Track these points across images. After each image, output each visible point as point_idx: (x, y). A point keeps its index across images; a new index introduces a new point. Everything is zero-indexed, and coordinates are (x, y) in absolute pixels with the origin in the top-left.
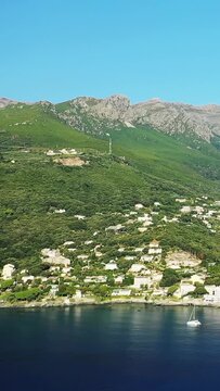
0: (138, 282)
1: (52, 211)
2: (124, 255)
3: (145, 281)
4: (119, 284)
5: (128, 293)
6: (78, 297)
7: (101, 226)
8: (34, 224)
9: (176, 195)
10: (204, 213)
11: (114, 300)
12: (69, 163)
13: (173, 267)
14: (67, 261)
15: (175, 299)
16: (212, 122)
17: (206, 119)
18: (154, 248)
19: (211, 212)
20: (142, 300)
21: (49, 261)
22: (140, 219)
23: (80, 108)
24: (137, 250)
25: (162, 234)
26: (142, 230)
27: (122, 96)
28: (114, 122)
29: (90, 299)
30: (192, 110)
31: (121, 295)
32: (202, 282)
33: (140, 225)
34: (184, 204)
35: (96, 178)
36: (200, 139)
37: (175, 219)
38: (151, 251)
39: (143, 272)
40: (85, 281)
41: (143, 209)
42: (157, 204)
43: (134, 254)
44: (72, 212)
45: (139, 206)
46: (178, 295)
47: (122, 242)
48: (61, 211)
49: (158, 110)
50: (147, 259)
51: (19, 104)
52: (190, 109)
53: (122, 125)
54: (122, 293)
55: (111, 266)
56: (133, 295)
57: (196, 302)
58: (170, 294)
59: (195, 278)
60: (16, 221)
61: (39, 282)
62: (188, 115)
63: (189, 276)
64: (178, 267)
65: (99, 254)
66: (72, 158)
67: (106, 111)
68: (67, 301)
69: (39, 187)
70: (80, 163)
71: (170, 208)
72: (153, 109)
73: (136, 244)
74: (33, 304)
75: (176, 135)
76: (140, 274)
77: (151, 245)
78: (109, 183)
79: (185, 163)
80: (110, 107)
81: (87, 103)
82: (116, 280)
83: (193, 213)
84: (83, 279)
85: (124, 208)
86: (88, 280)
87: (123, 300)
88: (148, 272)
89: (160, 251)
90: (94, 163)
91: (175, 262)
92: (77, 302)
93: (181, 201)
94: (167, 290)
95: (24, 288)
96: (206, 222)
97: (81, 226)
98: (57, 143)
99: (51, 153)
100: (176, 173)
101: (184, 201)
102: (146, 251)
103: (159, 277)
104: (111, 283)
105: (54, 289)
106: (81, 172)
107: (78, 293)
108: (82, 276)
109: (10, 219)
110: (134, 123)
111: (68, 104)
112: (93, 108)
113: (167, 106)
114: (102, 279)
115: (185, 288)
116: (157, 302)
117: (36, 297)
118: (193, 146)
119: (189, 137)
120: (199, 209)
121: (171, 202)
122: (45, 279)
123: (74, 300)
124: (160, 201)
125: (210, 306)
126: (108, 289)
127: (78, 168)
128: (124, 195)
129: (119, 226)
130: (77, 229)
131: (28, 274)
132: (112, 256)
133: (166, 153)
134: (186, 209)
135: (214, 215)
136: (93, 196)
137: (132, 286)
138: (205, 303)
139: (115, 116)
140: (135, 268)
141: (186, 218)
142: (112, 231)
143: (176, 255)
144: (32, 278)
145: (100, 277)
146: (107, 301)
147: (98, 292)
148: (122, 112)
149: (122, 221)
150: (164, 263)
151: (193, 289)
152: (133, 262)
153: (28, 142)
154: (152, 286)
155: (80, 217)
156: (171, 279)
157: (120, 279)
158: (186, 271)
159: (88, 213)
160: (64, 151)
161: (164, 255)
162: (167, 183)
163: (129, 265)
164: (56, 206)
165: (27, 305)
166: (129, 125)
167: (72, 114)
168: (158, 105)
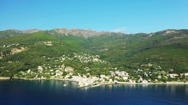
0: (57, 74)
1: (42, 57)
2: (55, 68)
3: (59, 74)
4: (53, 75)
5: (54, 77)
7: (53, 61)
8: (37, 60)
10: (80, 57)
11: (51, 79)
12: (49, 45)
14: (42, 69)
15: (65, 79)
16: (88, 34)
17: (87, 33)
18: (63, 66)
19: (82, 57)
20: (57, 79)
21: (38, 69)
23: (55, 31)
25: (66, 62)
27: (65, 28)
28: (63, 34)
29: (45, 78)
30: (83, 31)
31: (52, 78)
32: (72, 75)
33: (62, 60)
35: (55, 49)
36: (85, 38)
37: (72, 59)
38: (62, 67)
40: (45, 74)
41: (65, 56)
42: (69, 55)
43: (58, 67)
44: (47, 57)
45: (64, 55)
47: (56, 64)
48: (45, 57)
50: (60, 69)
51: (41, 31)
52: (83, 30)
53: (65, 35)
54: (53, 77)
55: (52, 70)
56: (55, 78)
57: (70, 80)
58: (63, 78)
59: (70, 74)
60: (33, 59)
61: (34, 74)
62: (82, 32)
63: (69, 73)
65: (50, 67)
66: (49, 44)
67: (61, 32)
68: (39, 79)
69: (40, 51)
70: (51, 45)
71: (72, 56)
72: (73, 31)
73: (59, 65)
74: (32, 79)
75: (79, 37)
76: (58, 72)
77: (62, 65)
78: (58, 50)
79: (80, 44)
80: (62, 31)
81: (57, 30)
82: (52, 74)
83: (77, 57)
84: (44, 73)
85: (60, 56)
86: (46, 74)
87: (53, 79)
88: (60, 72)
90: (54, 45)
91: (67, 70)
92: (42, 79)
93: (75, 54)
95: (31, 75)
96: (80, 60)
97: (49, 60)
98: (47, 40)
99: (45, 43)
100: (77, 47)
101: (76, 54)
102: (61, 67)
103: (62, 73)
104: (51, 75)
105: (37, 75)
106: (51, 47)
107: (42, 77)
109: (32, 59)
110: (68, 34)
111: (52, 30)
113: (77, 30)
114: (49, 73)
115: (67, 76)
116: (61, 80)
117: (32, 77)
118: (83, 40)
119: (82, 38)
120: (79, 56)
121: (72, 54)
122: (36, 73)
124: (70, 54)
125: (73, 81)
126: (50, 76)
127: (50, 46)
128: (61, 53)
129: (57, 61)
130: (47, 61)
131: (32, 72)
132: (53, 68)
133: (75, 42)
134: (76, 56)
135: (83, 58)
136: (53, 53)
137: (55, 75)
138: (72, 80)
139: (63, 33)
140: (57, 71)
141: (75, 59)
142: (55, 62)
143: (68, 68)
144: (33, 73)
145: (48, 73)
146: (49, 79)
147: (48, 77)
148: (65, 32)
149: (58, 59)
150: (64, 70)
151: (69, 76)
152: (57, 69)
153: (41, 40)
154: (60, 76)
155: (49, 58)
156: (65, 74)
157: (53, 74)
158: (69, 72)
159: (51, 57)
160: (48, 42)
161: (65, 68)
162: (73, 49)
164: (43, 55)
165: (30, 79)
166: (67, 35)
167: (53, 33)
168: (75, 30)
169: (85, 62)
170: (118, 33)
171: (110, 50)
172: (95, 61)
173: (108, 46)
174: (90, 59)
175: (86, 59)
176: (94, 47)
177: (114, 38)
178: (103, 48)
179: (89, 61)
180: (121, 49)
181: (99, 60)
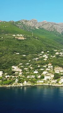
0: (46, 78)
2: (40, 68)
3: (48, 77)
4: (39, 78)
5: (43, 82)
6: (25, 83)
8: (9, 58)
9: (53, 49)
11: (38, 84)
12: (20, 38)
13: (57, 72)
14: (21, 70)
15: (59, 84)
16: (62, 28)
17: (60, 27)
20: (48, 84)
21: (14, 70)
22: (44, 56)
23: (23, 23)
24: (44, 66)
25: (52, 61)
26: (45, 60)
27: (35, 19)
28: (33, 27)
29: (29, 84)
33: (44, 58)
34: (56, 52)
35: (29, 43)
36: (58, 33)
37: (54, 56)
38: (49, 67)
39: (47, 74)
40: (27, 77)
41: (44, 53)
42: (48, 51)
43: (43, 68)
44: (21, 54)
45: (43, 52)
46: (60, 82)
47: (39, 64)
48: (18, 54)
49: (46, 24)
52: (55, 24)
53: (35, 28)
54: (40, 82)
55: (36, 72)
56: (44, 82)
58: (57, 82)
60: (3, 57)
61: (11, 78)
62: (55, 26)
64: (59, 72)
65: (31, 68)
68: (21, 85)
69: (11, 46)
70: (23, 39)
71: (52, 53)
72: (44, 24)
73: (44, 64)
74: (9, 86)
75: (51, 31)
77: (49, 65)
78: (33, 45)
79: (54, 40)
80: (31, 23)
82: (38, 77)
83: (59, 54)
84: (26, 77)
85: (38, 53)
86: (28, 77)
87: (41, 84)
88: (49, 74)
89: (52, 67)
90: (28, 39)
91: (58, 71)
92: (25, 85)
93: (55, 51)
94: (56, 81)
95: (6, 80)
97: (24, 58)
98: (16, 33)
99: (14, 35)
100: (52, 42)
101: (56, 51)
103: (53, 76)
104: (36, 78)
105: (17, 80)
106: (24, 41)
107: (25, 82)
108: (26, 76)
109: (1, 56)
110: (39, 28)
111: (19, 22)
112: (26, 23)
113: (48, 23)
114: (33, 76)
116: (53, 85)
117: (10, 83)
118: (57, 35)
120: (61, 53)
121: (52, 51)
122: (13, 77)
123: (23, 84)
124: (49, 51)
126: (35, 80)
127: (23, 40)
128: (38, 49)
129: (37, 59)
130: (23, 59)
131: (7, 75)
132: (36, 68)
134: (57, 53)
136: (28, 49)
137: (44, 79)
139: (33, 26)
140: (44, 73)
141: (58, 56)
142: (35, 60)
143: (57, 68)
144: (9, 76)
145: (32, 76)
146: (35, 85)
147: (32, 81)
148: (35, 24)
149: (38, 57)
150: (54, 71)
152: (43, 71)
153: (7, 32)
154: (51, 79)
155: (24, 55)
156: (57, 77)
158: (62, 74)
159: (27, 54)
160: (18, 35)
161: (54, 68)
162: (50, 45)
163: (42, 72)
164: (16, 52)
165: (7, 86)
166: (37, 28)
167: (20, 25)
168: (46, 23)
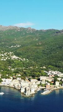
125: (4, 86)
138: (2, 85)
169: (2, 59)
170: (27, 29)
171: (22, 46)
172: (14, 59)
173: (19, 42)
174: (7, 56)
175: (2, 57)
176: (3, 43)
177: (24, 34)
178: (14, 45)
179: (7, 58)
180: (36, 46)
181: (18, 58)
